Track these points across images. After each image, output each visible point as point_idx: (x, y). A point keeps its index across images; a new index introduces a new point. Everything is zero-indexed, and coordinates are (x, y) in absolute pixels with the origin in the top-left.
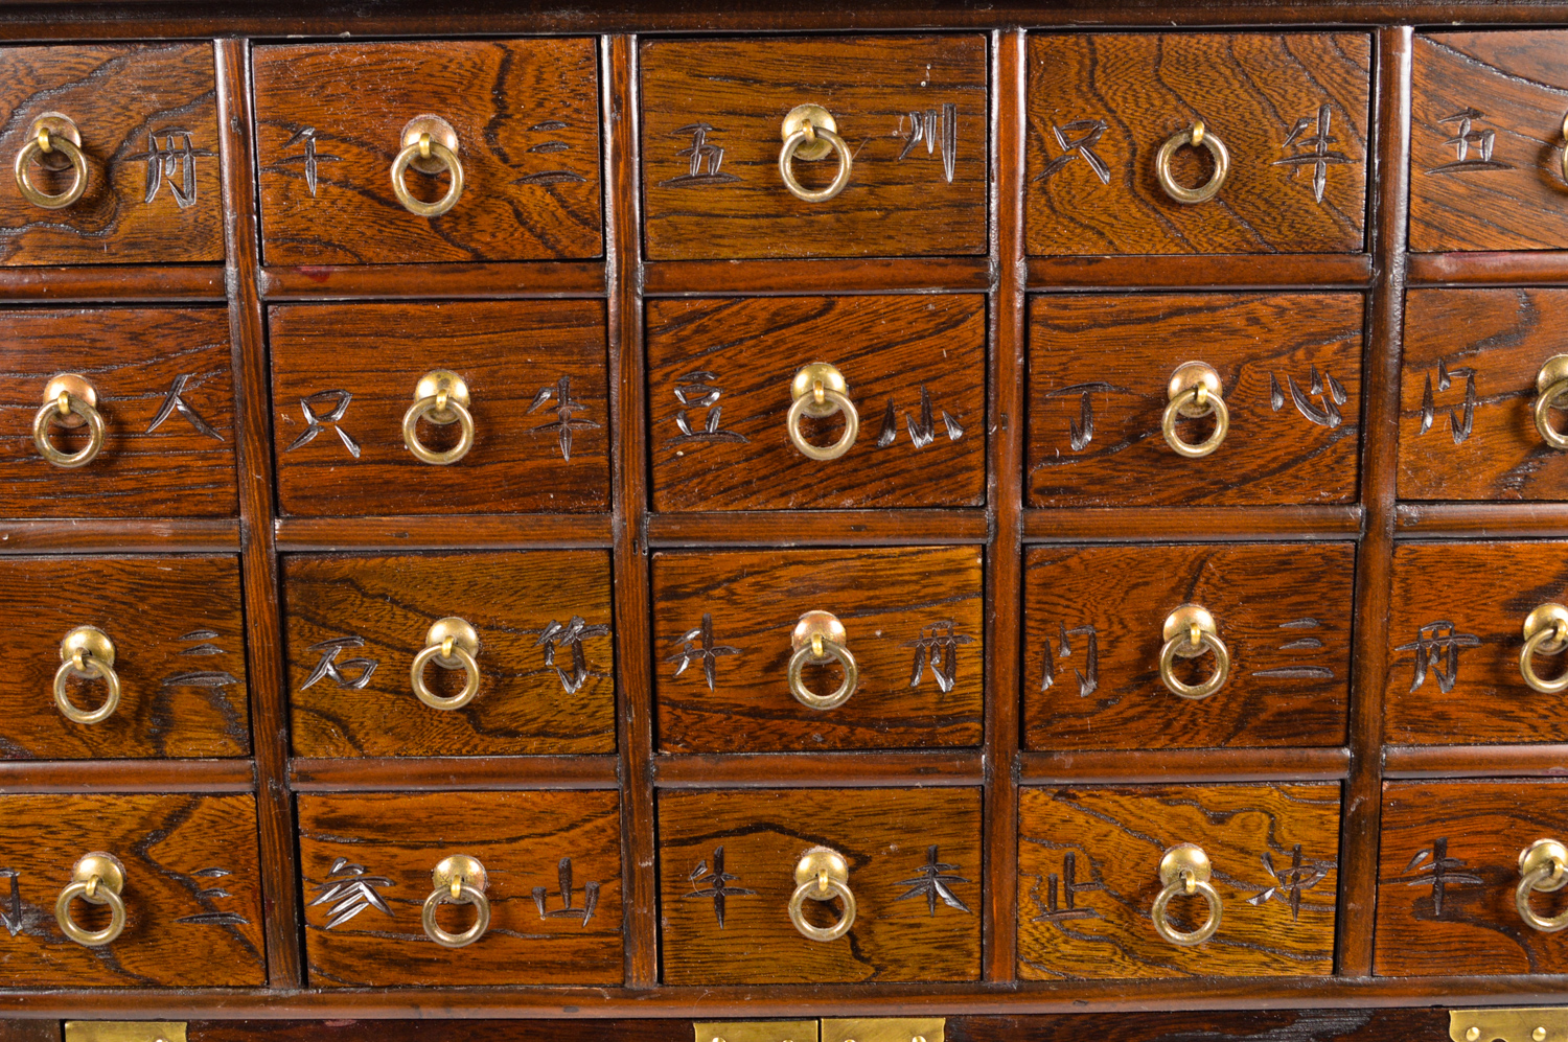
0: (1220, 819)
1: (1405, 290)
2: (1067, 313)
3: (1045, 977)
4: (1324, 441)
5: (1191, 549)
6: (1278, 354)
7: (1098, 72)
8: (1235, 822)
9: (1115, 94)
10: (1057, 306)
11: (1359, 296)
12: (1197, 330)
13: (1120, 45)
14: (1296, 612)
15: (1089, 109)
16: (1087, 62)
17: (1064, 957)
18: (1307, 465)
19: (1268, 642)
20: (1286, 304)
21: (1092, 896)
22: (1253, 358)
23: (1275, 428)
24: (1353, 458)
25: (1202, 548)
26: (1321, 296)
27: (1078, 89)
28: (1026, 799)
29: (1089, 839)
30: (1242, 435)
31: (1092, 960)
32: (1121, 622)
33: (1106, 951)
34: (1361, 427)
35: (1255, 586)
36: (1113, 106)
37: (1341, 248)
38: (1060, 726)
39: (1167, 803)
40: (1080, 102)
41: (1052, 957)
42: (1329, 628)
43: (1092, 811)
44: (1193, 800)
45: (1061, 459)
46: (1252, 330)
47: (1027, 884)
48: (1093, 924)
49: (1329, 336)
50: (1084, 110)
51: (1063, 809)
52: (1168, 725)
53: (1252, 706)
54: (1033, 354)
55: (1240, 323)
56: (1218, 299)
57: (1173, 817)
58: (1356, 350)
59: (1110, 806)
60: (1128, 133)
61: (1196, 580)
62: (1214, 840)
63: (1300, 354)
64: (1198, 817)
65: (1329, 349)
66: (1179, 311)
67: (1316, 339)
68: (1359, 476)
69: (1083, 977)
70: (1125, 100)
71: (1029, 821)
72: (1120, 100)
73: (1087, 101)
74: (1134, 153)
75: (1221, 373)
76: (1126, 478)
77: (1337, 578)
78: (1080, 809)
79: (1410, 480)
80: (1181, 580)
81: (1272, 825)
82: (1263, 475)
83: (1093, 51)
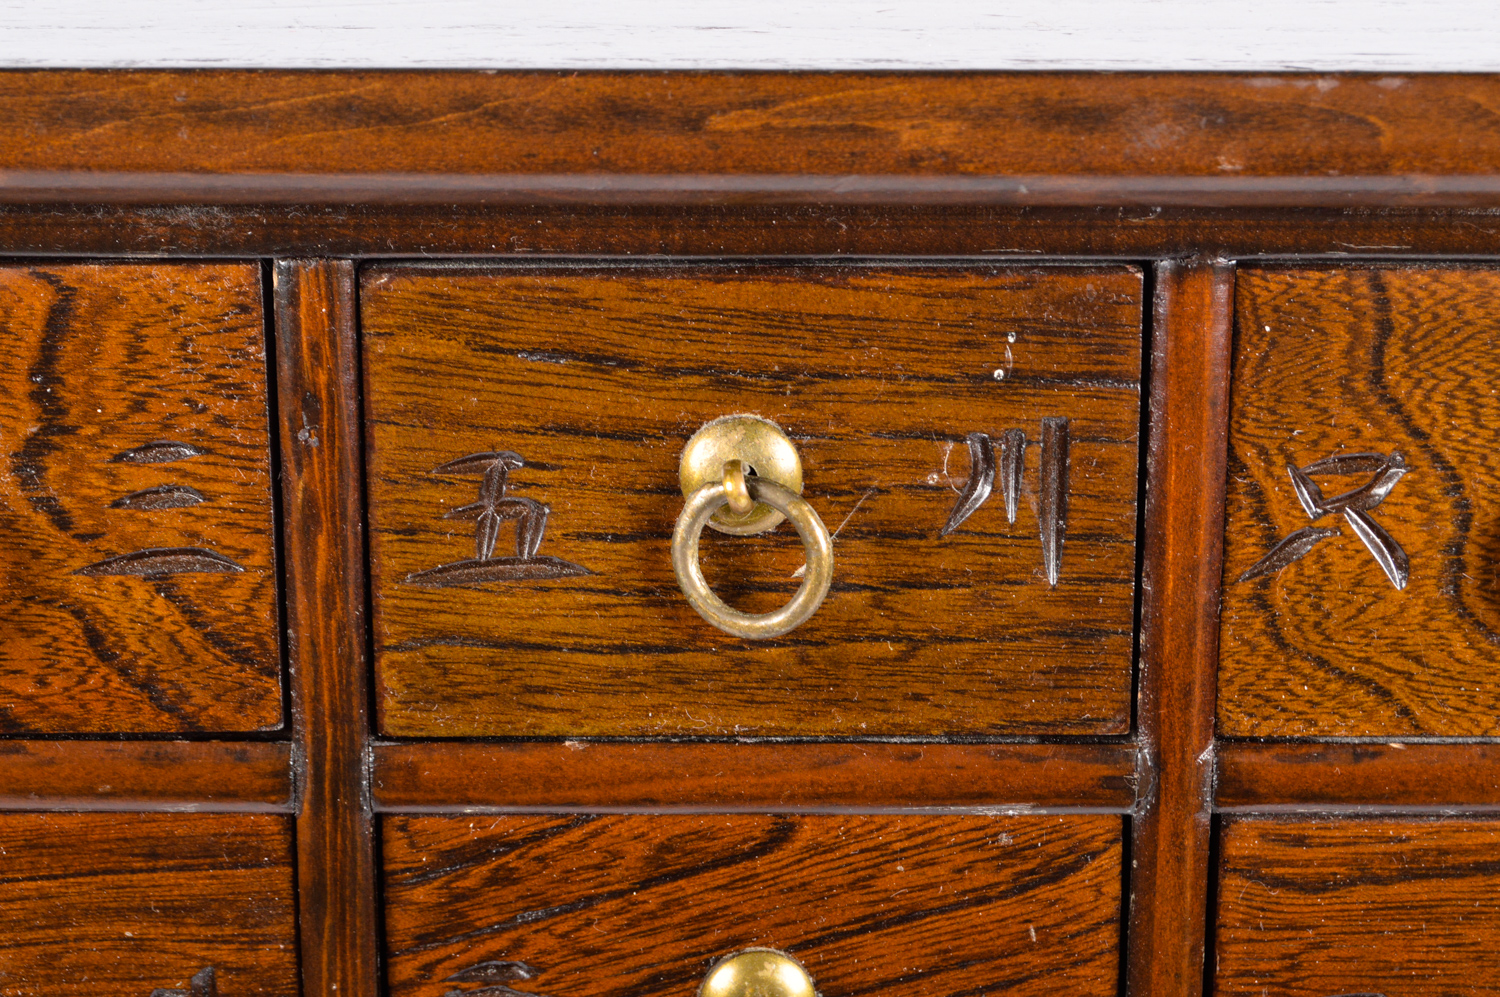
7: (1393, 350)
9: (1428, 398)
13: (1444, 292)
15: (1369, 430)
16: (1369, 328)
27: (1345, 385)
36: (1423, 422)
40: (1350, 415)
50: (1357, 432)
60: (1454, 483)
70: (1450, 411)
72: (1438, 411)
73: (1366, 412)
74: (1465, 524)
83: (1383, 304)
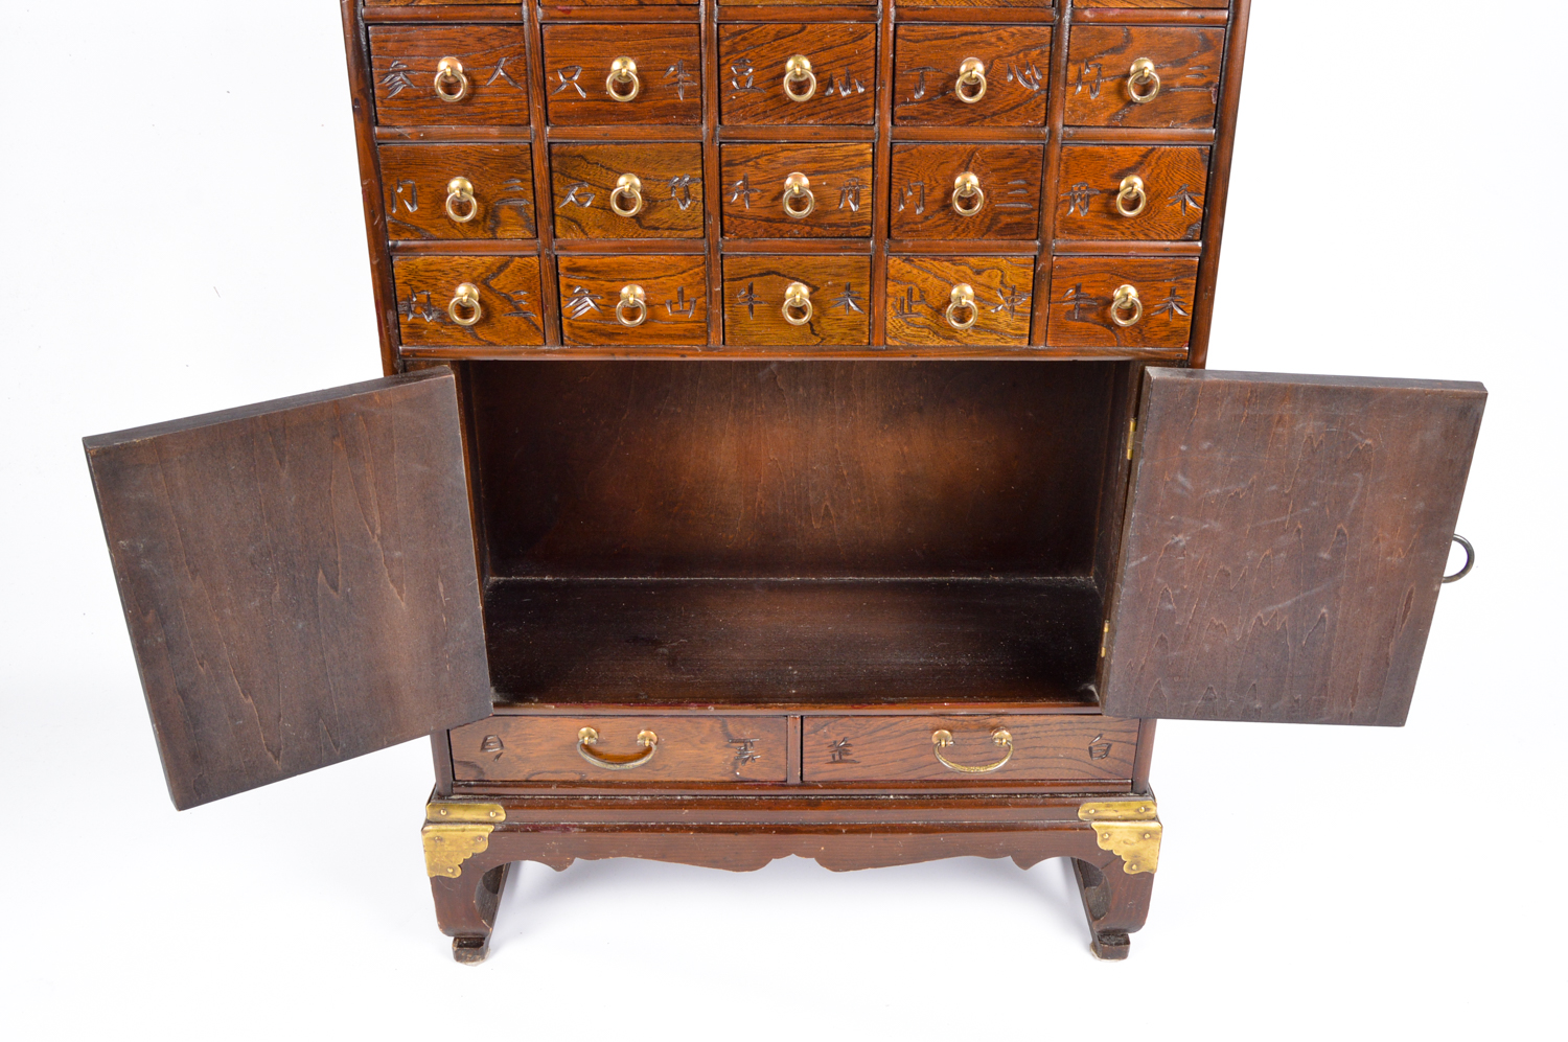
0: (979, 273)
1: (1070, 26)
2: (914, 33)
3: (898, 344)
4: (1031, 96)
5: (968, 146)
6: (1011, 55)
8: (986, 274)
10: (909, 30)
11: (1049, 28)
12: (974, 43)
14: (1016, 177)
17: (907, 335)
18: (1022, 108)
19: (1002, 191)
20: (1015, 31)
21: (920, 307)
22: (999, 57)
23: (1008, 90)
24: (1044, 105)
25: (973, 146)
26: (1031, 28)
28: (890, 262)
29: (919, 281)
30: (993, 93)
31: (920, 336)
32: (935, 180)
33: (926, 332)
34: (1048, 90)
35: (997, 165)
37: (1041, 5)
38: (907, 228)
39: (954, 264)
41: (901, 335)
42: (1031, 185)
43: (920, 268)
44: (966, 264)
45: (909, 103)
46: (999, 43)
47: (891, 301)
48: (920, 320)
49: (1035, 47)
51: (908, 267)
52: (956, 228)
53: (994, 220)
54: (898, 53)
55: (993, 40)
56: (984, 28)
57: (958, 271)
58: (1047, 54)
59: (929, 266)
61: (970, 161)
62: (976, 282)
63: (1021, 55)
64: (969, 271)
65: (1035, 53)
66: (966, 34)
67: (1029, 48)
68: (1046, 114)
69: (915, 344)
71: (892, 272)
75: (984, 64)
76: (939, 112)
77: (1035, 161)
78: (915, 266)
79: (1070, 116)
80: (964, 161)
81: (1002, 276)
82: (1002, 112)
